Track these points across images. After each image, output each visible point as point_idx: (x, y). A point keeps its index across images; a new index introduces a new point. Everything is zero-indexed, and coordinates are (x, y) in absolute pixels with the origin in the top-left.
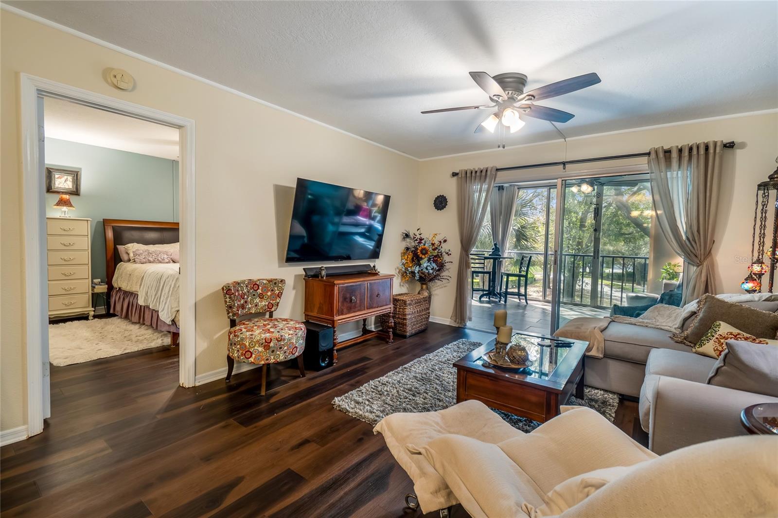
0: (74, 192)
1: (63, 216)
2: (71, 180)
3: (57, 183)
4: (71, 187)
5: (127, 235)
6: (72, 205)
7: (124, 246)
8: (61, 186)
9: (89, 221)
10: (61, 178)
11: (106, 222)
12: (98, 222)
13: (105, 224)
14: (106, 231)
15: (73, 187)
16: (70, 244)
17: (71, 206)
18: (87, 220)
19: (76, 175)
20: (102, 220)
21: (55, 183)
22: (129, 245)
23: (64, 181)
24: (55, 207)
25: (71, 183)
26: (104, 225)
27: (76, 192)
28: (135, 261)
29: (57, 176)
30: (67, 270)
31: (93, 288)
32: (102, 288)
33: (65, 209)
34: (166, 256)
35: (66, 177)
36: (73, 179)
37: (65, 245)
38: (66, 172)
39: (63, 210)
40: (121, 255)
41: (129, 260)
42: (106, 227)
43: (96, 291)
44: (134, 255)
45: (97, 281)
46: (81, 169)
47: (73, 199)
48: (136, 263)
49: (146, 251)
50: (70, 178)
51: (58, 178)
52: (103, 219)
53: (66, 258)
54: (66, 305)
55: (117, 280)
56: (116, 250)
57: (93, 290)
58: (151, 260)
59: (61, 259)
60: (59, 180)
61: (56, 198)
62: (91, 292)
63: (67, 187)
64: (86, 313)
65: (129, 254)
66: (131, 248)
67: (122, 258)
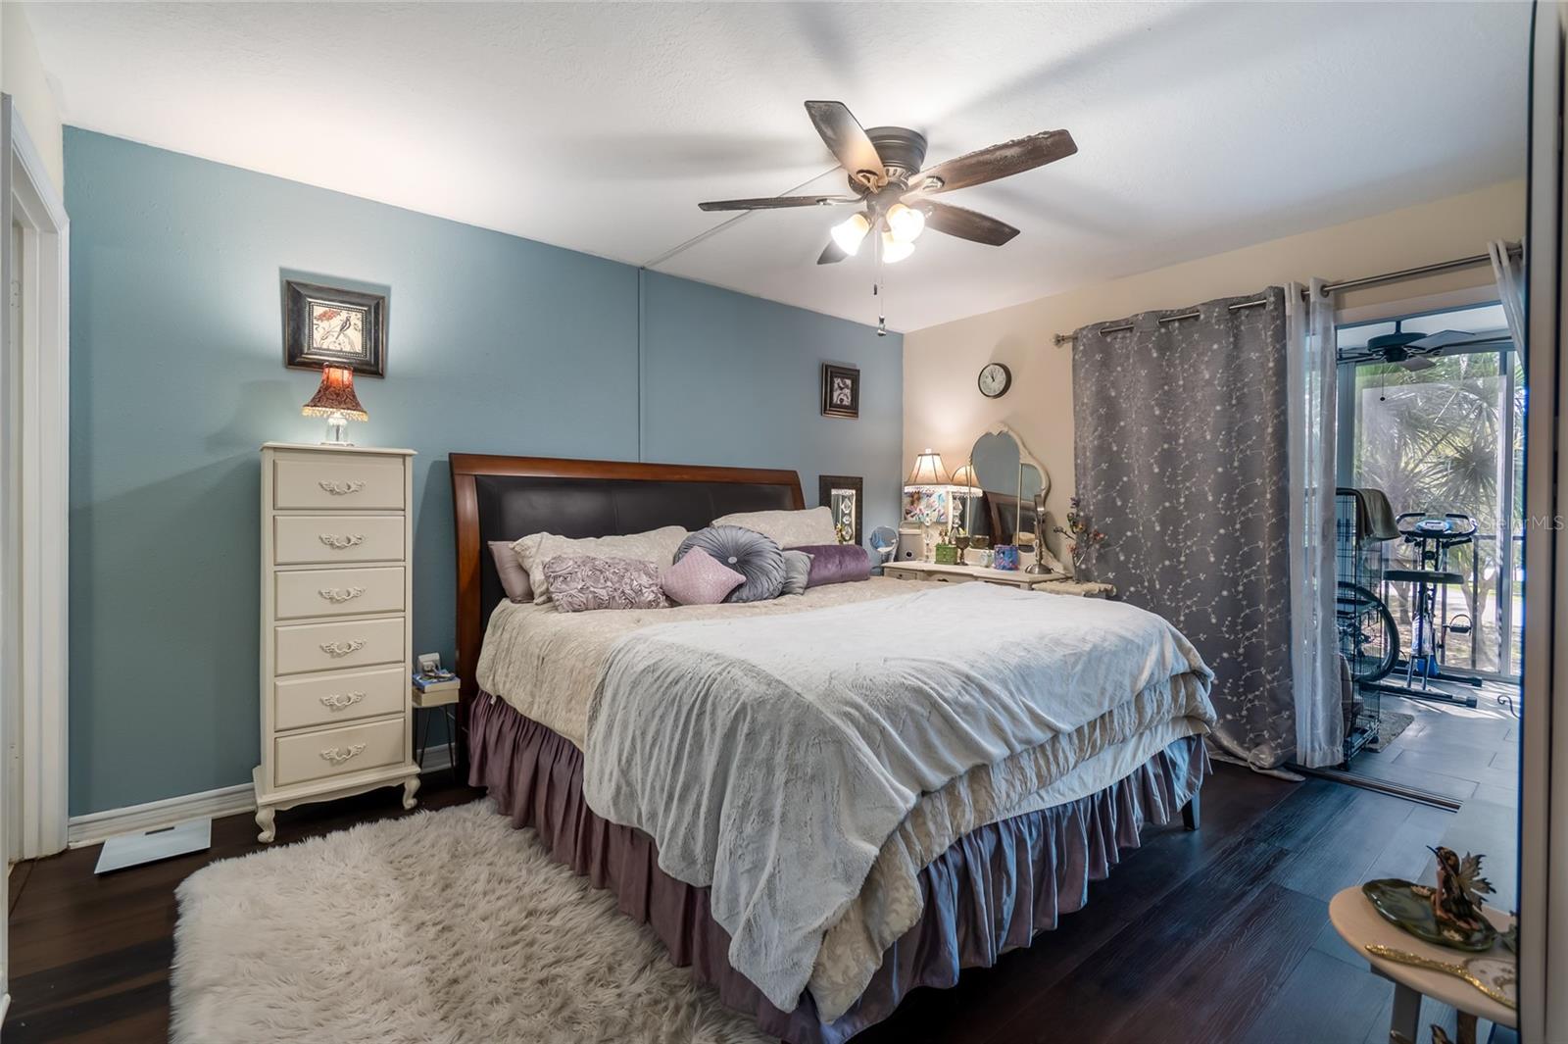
0: (368, 363)
1: (329, 442)
2: (360, 324)
3: (317, 335)
4: (358, 348)
5: (519, 505)
6: (358, 404)
7: (511, 544)
8: (330, 344)
9: (407, 458)
10: (330, 318)
11: (457, 464)
12: (435, 465)
13: (456, 471)
14: (459, 493)
15: (364, 346)
16: (349, 541)
17: (356, 406)
18: (404, 456)
19: (374, 308)
20: (447, 459)
21: (311, 336)
22: (529, 540)
23: (338, 329)
24: (308, 411)
25: (359, 335)
26: (452, 475)
27: (370, 366)
28: (550, 600)
29: (318, 311)
30: (337, 633)
31: (419, 689)
32: (444, 691)
33: (337, 417)
34: (645, 580)
35: (344, 314)
36: (365, 321)
37: (332, 545)
38: (346, 299)
39: (332, 421)
40: (501, 576)
41: (529, 596)
42: (458, 479)
43: (427, 702)
44: (547, 577)
45: (429, 659)
46: (388, 289)
47: (363, 387)
48: (555, 608)
49: (584, 563)
50: (356, 319)
51: (322, 317)
52: (450, 454)
53: (335, 591)
54: (332, 759)
55: (492, 668)
56: (486, 558)
57: (416, 697)
58: (603, 593)
59: (321, 594)
60: (325, 324)
61: (312, 382)
62: (410, 704)
63: (347, 348)
64: (395, 784)
65: (529, 575)
66: (534, 550)
67: (505, 585)
